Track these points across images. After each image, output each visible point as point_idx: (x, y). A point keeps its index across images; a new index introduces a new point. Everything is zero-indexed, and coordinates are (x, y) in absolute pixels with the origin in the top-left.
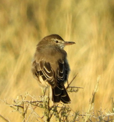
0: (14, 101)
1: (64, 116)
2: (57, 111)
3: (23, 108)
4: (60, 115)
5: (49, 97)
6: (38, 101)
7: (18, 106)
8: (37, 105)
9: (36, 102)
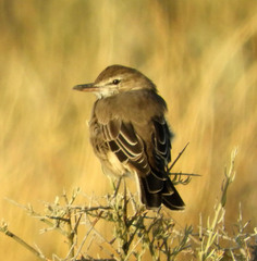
0: (50, 208)
1: (161, 237)
2: (143, 228)
3: (69, 221)
4: (150, 235)
5: (125, 198)
6: (101, 207)
7: (59, 219)
8: (100, 216)
9: (97, 209)
